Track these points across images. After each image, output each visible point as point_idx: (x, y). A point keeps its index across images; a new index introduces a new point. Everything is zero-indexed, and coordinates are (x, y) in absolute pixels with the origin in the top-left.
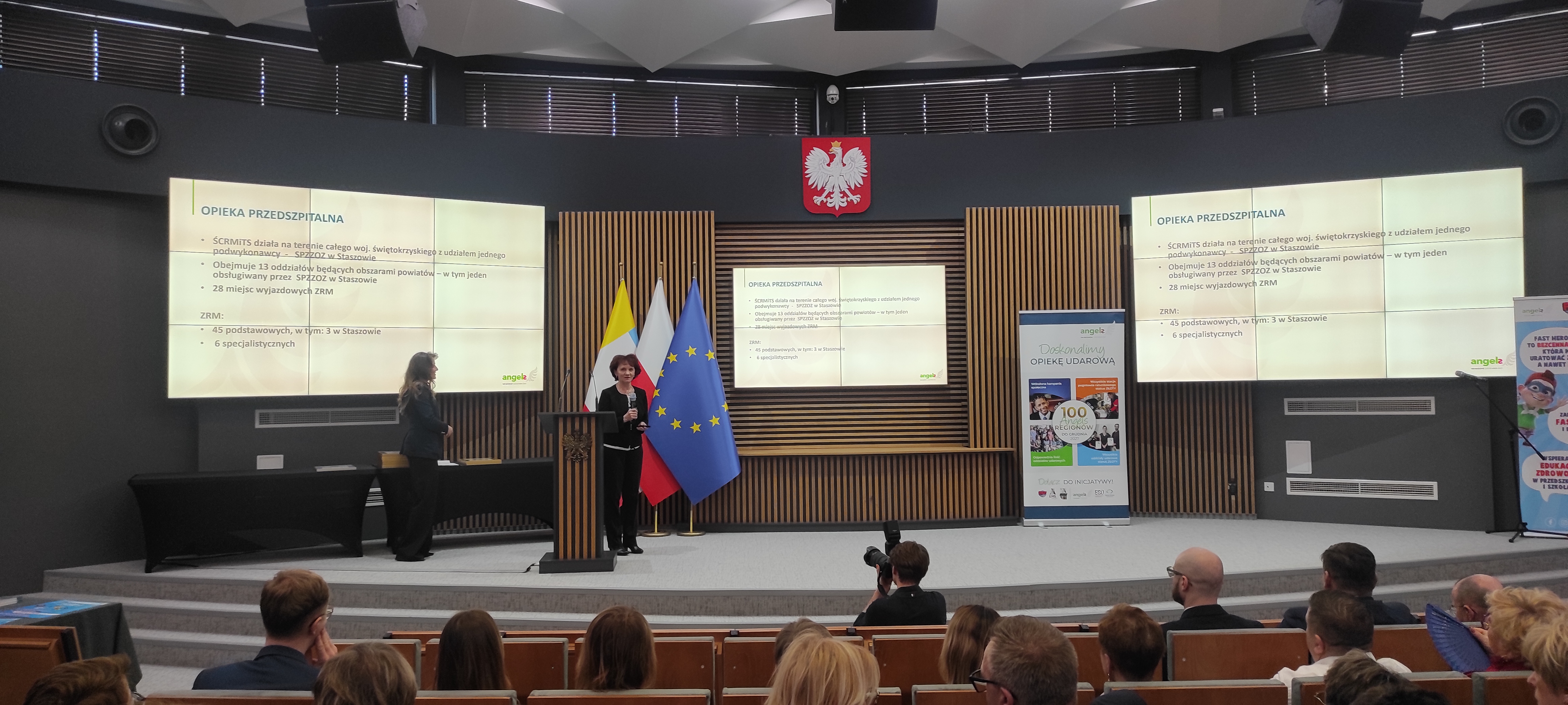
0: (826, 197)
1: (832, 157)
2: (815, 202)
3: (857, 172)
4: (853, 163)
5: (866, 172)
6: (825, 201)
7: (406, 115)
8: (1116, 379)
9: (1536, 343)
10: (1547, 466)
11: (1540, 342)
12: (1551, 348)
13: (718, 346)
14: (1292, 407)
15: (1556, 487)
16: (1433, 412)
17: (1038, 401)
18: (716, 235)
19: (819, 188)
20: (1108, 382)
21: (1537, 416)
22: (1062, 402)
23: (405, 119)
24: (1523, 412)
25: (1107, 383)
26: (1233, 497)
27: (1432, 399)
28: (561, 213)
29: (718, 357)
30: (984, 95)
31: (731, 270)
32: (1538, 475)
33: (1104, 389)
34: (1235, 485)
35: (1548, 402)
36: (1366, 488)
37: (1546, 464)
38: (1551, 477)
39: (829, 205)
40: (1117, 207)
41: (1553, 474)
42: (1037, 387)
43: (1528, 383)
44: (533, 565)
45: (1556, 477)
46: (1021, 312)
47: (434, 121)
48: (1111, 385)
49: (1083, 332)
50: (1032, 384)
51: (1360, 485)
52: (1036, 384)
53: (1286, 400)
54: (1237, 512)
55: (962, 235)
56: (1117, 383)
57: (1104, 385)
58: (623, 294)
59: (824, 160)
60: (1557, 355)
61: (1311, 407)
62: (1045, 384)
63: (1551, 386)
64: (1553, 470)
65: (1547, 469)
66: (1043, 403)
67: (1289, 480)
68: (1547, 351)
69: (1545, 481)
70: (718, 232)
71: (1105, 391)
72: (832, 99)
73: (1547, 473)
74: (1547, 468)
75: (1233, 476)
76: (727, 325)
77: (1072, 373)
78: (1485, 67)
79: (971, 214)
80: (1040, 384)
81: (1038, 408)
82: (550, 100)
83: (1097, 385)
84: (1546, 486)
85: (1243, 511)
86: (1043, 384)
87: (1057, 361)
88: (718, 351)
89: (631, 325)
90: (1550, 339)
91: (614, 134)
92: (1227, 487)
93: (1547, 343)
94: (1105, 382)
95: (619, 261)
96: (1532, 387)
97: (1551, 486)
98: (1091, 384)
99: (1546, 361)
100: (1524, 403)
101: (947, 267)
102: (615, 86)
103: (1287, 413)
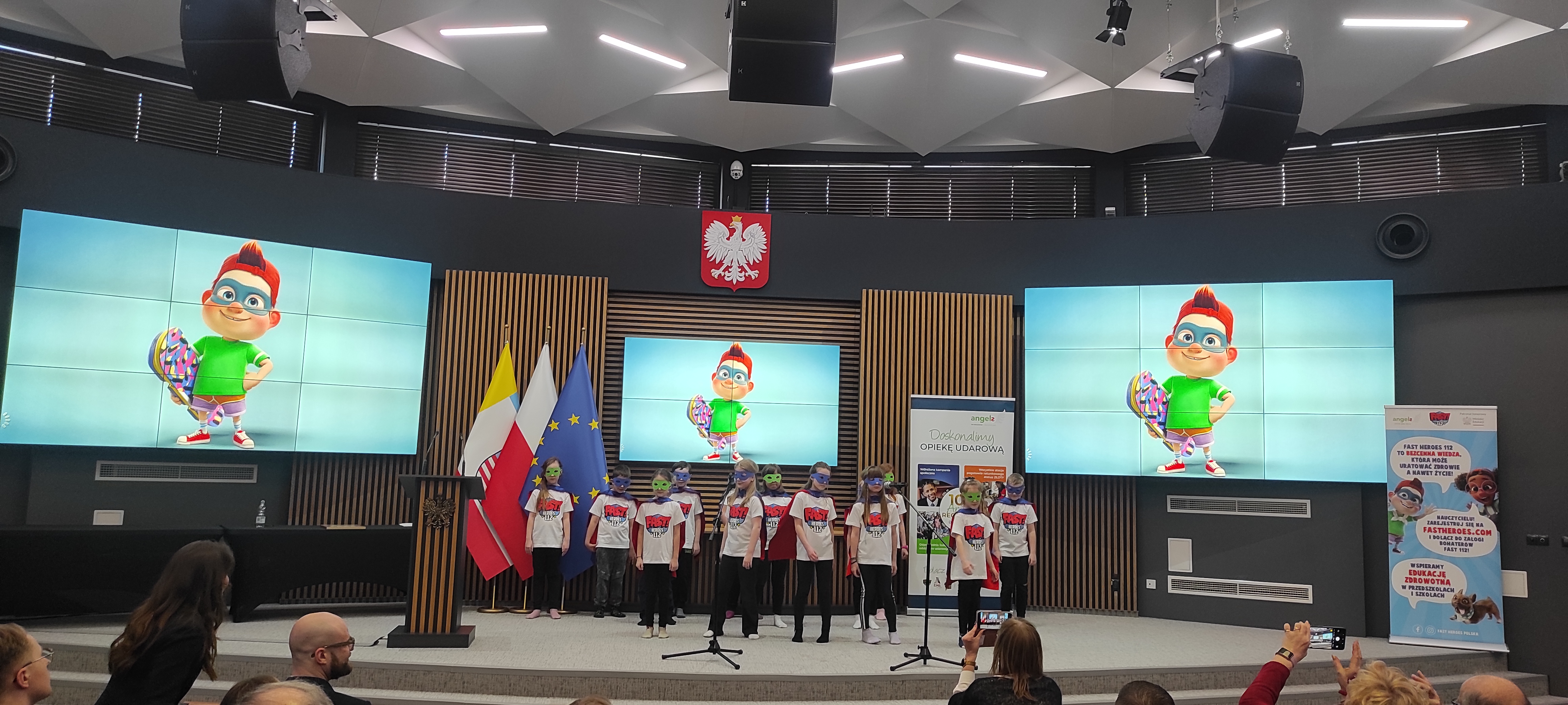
0: (724, 271)
1: (732, 231)
2: (713, 275)
3: (756, 248)
4: (753, 239)
5: (766, 248)
6: (723, 275)
7: (292, 162)
8: (1004, 468)
9: (1405, 451)
10: (1415, 573)
11: (1409, 450)
12: (1419, 457)
13: (604, 416)
14: (1175, 504)
15: (1423, 595)
16: (1308, 516)
17: (927, 487)
18: (609, 302)
19: (717, 262)
20: (996, 470)
21: (1406, 523)
22: (950, 489)
23: (291, 166)
24: (1393, 519)
25: (994, 472)
26: (1116, 594)
27: (1308, 502)
28: (448, 272)
29: (603, 428)
30: (887, 180)
31: (623, 338)
32: (1406, 581)
33: (992, 477)
34: (1118, 580)
35: (1416, 510)
36: (1245, 589)
37: (1414, 571)
38: (1418, 584)
39: (727, 279)
40: (1011, 297)
41: (1420, 581)
42: (926, 473)
43: (1398, 490)
44: (381, 638)
45: (1423, 585)
46: (912, 396)
47: (321, 171)
48: (999, 474)
49: (973, 419)
50: (921, 469)
51: (1238, 585)
52: (925, 469)
53: (1169, 497)
54: (1119, 608)
55: (858, 316)
56: (1005, 472)
57: (992, 474)
58: (506, 358)
59: (724, 233)
60: (1424, 463)
61: (1193, 505)
62: (934, 470)
63: (1420, 495)
64: (1420, 577)
65: (1415, 577)
66: (931, 490)
67: (1170, 578)
68: (1415, 460)
69: (1413, 588)
70: (612, 299)
71: (993, 480)
72: (736, 174)
73: (1415, 581)
74: (1414, 575)
75: (1116, 572)
76: (616, 395)
77: (961, 460)
78: (1361, 183)
79: (867, 296)
80: (929, 470)
81: (926, 494)
82: (446, 157)
83: (986, 474)
84: (1414, 594)
85: (1126, 608)
86: (932, 470)
87: (947, 447)
88: (603, 422)
89: (513, 389)
90: (1418, 447)
91: (511, 196)
92: (1110, 583)
93: (1415, 452)
94: (993, 470)
95: (506, 323)
96: (1401, 494)
97: (1419, 594)
98: (979, 472)
99: (1415, 469)
100: (1394, 510)
101: (841, 347)
102: (514, 147)
103: (1169, 510)
